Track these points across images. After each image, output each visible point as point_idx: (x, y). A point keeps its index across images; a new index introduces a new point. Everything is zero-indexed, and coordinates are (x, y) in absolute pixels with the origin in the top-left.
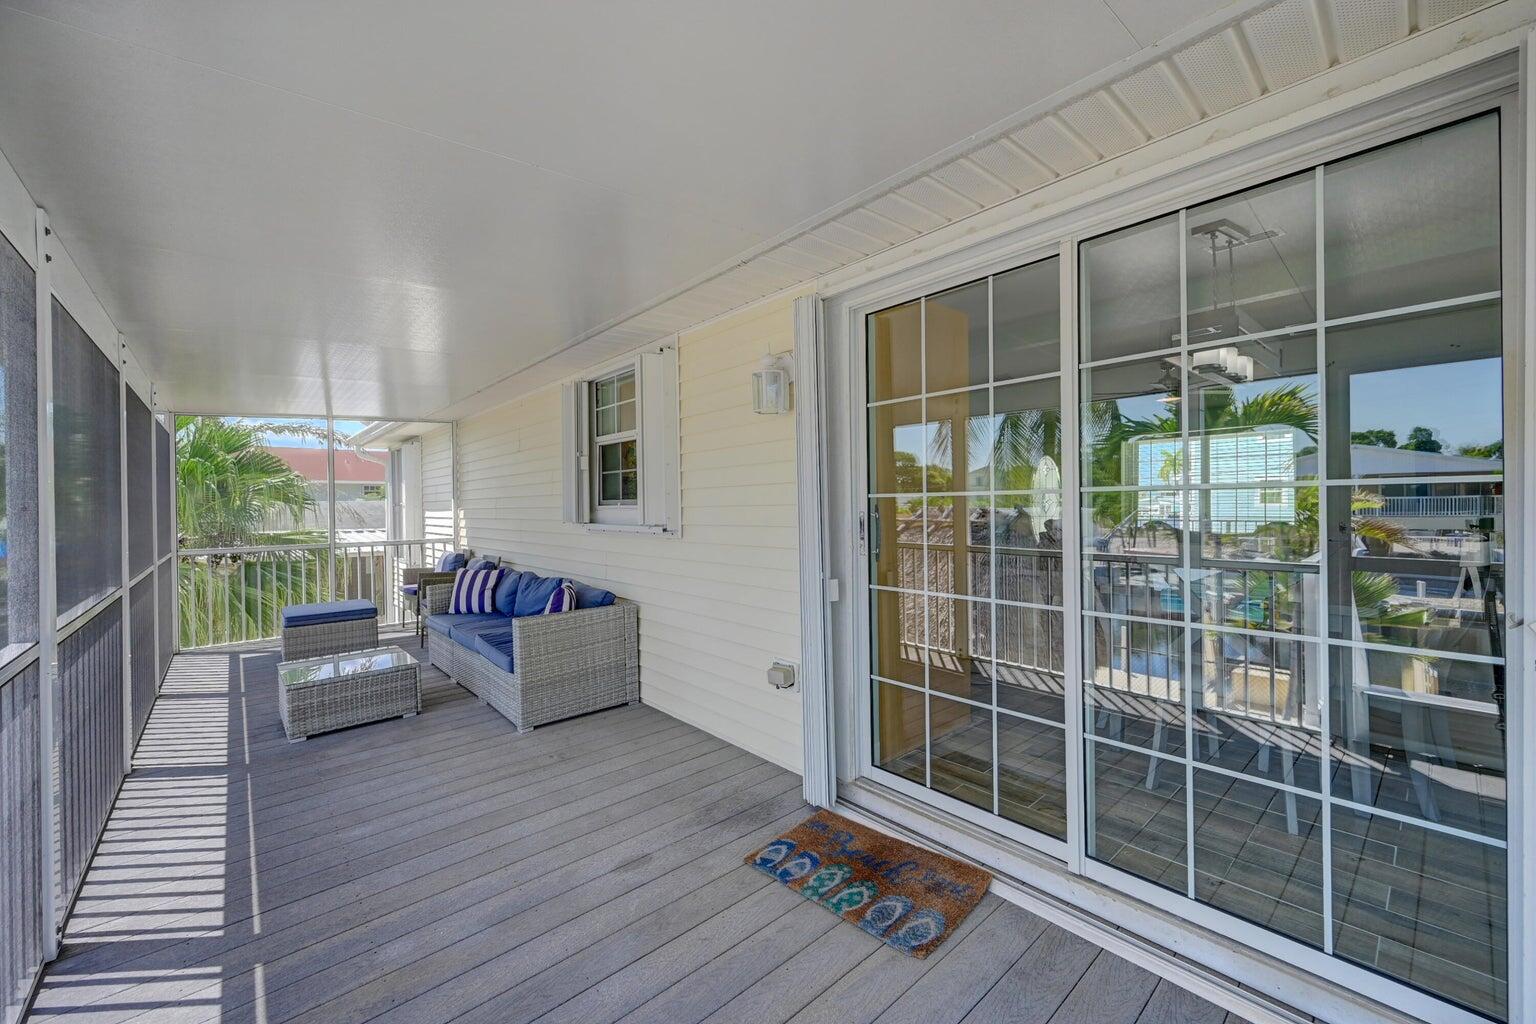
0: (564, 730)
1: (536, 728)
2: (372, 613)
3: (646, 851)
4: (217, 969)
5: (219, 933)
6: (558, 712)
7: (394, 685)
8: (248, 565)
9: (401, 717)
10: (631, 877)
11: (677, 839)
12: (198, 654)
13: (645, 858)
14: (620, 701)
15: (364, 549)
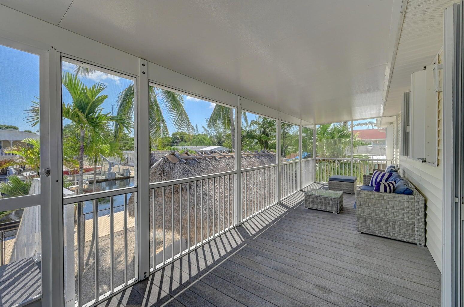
0: (371, 239)
1: (362, 233)
2: (353, 181)
3: (332, 290)
4: (243, 240)
5: (251, 235)
6: (373, 231)
7: (328, 202)
8: (342, 163)
9: (332, 212)
10: (316, 291)
11: (349, 297)
12: (319, 184)
13: (329, 291)
14: (413, 241)
15: (374, 161)
